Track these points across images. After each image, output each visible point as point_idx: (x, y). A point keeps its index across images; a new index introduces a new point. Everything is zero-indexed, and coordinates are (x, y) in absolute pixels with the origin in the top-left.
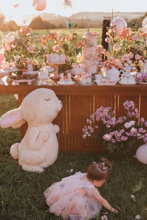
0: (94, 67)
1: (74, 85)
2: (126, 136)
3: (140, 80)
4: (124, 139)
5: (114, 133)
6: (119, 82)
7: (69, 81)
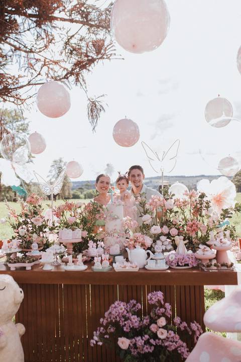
0: (117, 246)
1: (86, 271)
2: (151, 345)
3: (173, 264)
4: (148, 349)
5: (136, 341)
6: (146, 267)
7: (79, 265)
